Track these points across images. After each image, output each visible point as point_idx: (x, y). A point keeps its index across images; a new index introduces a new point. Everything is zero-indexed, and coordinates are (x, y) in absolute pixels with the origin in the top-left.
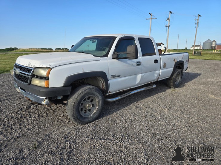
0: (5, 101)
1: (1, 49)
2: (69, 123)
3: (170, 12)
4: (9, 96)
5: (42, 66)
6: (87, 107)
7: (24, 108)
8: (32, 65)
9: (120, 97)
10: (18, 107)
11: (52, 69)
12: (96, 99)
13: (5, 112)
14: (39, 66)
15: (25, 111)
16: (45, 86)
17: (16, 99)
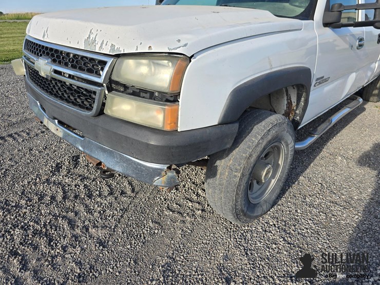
0: (6, 141)
2: (205, 214)
4: (12, 125)
5: (150, 47)
6: (263, 177)
7: (64, 164)
8: (105, 43)
9: (315, 138)
10: (47, 161)
11: (190, 61)
12: (281, 151)
13: (16, 177)
14: (137, 49)
15: (68, 173)
16: (163, 126)
17: (32, 134)
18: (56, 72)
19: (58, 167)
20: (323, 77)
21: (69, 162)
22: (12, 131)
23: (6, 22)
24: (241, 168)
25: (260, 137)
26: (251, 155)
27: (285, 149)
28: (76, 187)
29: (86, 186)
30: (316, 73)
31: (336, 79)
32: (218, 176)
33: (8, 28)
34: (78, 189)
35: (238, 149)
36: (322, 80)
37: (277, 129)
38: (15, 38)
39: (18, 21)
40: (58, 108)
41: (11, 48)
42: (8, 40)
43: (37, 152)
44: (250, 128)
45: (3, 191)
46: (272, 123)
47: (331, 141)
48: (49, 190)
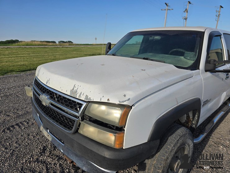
0: (14, 128)
1: (2, 41)
3: (189, 2)
4: (19, 117)
5: (108, 99)
6: (175, 169)
7: (48, 147)
8: (82, 94)
9: (205, 135)
10: (38, 145)
11: (132, 108)
12: (185, 149)
13: (19, 157)
14: (101, 100)
15: (50, 154)
16: (114, 146)
17: (30, 123)
18: (52, 104)
19: (44, 149)
20: (207, 100)
21: (51, 146)
22: (19, 121)
23: (20, 47)
24: (162, 166)
25: (172, 145)
26: (168, 158)
27: (188, 148)
28: (54, 165)
29: (60, 165)
30: (203, 99)
31: (215, 98)
32: (147, 171)
33: (21, 51)
34: (56, 167)
35: (159, 153)
36: (206, 102)
37: (182, 138)
38: (25, 57)
39: (27, 47)
40: (51, 123)
41: (22, 63)
42: (20, 58)
43: (32, 137)
44: (166, 138)
45: (10, 167)
46: (179, 135)
47: (214, 133)
48: (38, 167)
